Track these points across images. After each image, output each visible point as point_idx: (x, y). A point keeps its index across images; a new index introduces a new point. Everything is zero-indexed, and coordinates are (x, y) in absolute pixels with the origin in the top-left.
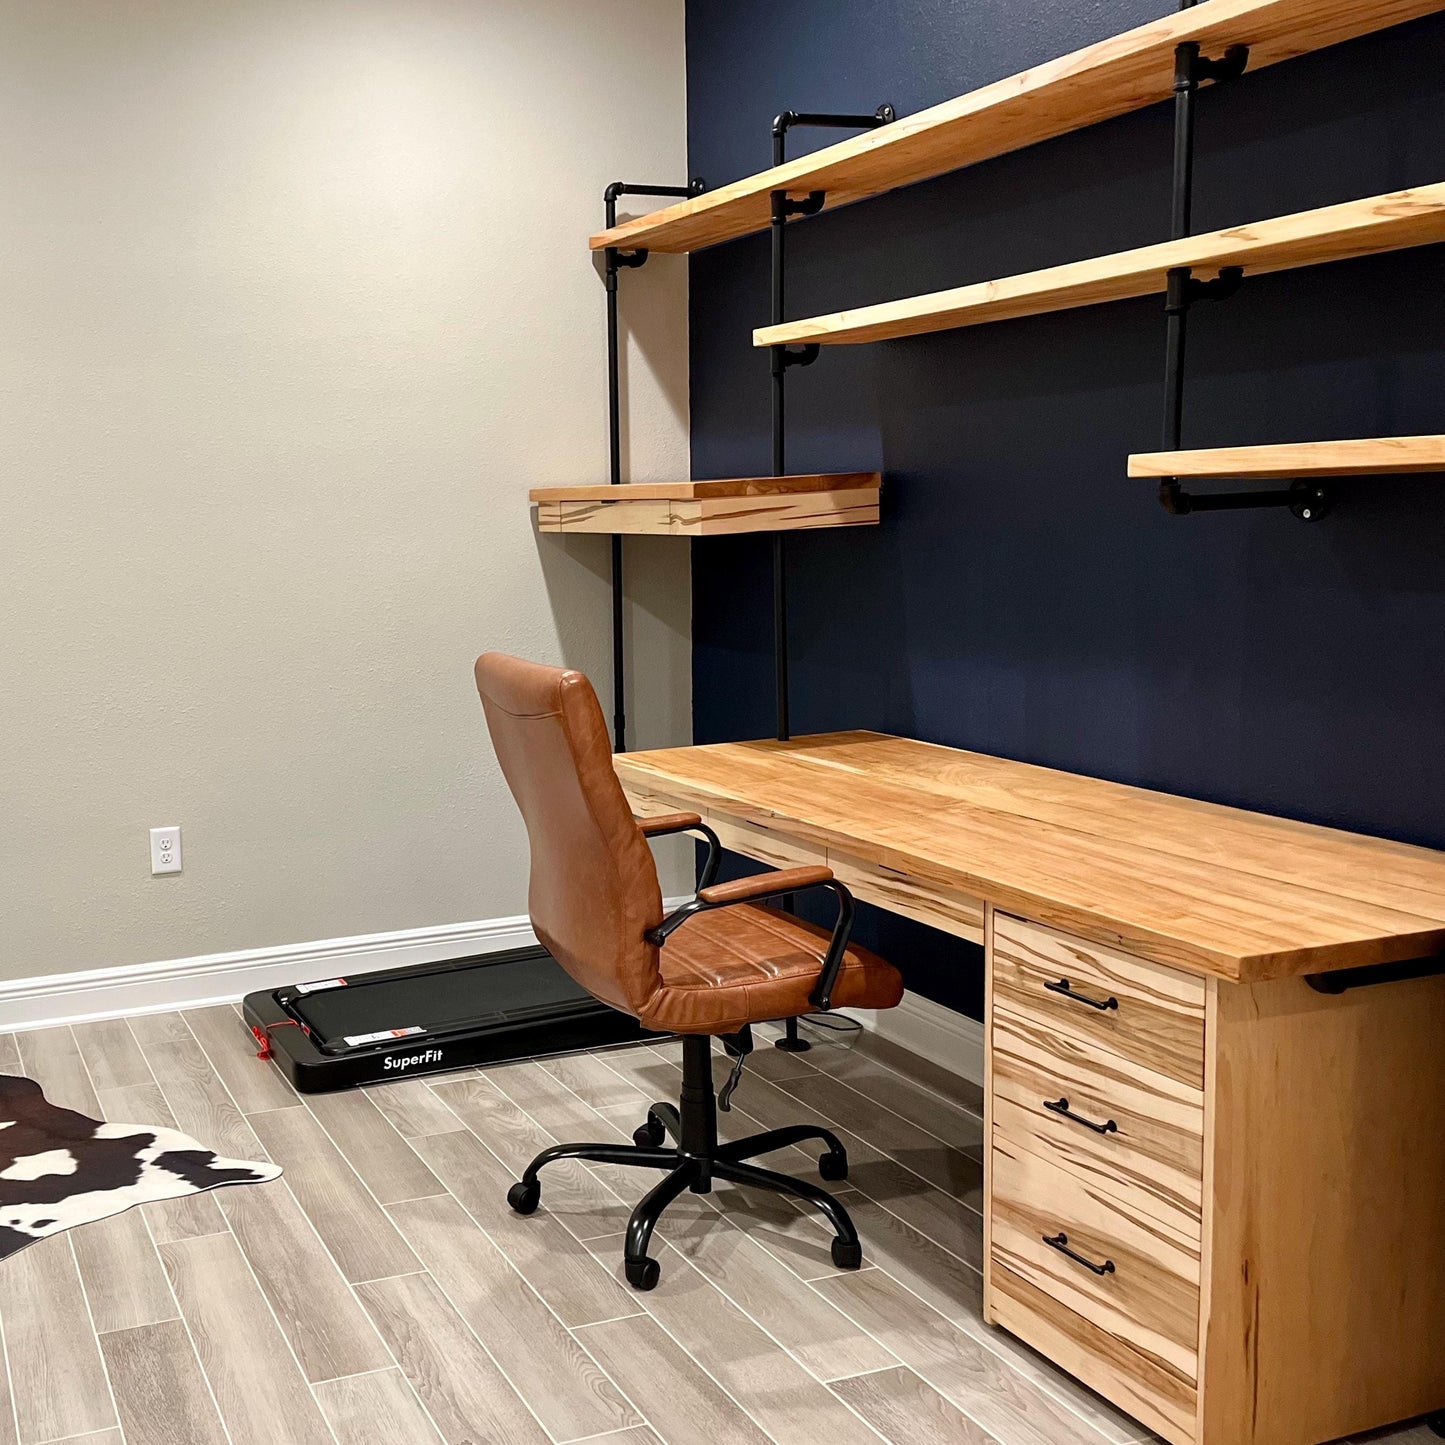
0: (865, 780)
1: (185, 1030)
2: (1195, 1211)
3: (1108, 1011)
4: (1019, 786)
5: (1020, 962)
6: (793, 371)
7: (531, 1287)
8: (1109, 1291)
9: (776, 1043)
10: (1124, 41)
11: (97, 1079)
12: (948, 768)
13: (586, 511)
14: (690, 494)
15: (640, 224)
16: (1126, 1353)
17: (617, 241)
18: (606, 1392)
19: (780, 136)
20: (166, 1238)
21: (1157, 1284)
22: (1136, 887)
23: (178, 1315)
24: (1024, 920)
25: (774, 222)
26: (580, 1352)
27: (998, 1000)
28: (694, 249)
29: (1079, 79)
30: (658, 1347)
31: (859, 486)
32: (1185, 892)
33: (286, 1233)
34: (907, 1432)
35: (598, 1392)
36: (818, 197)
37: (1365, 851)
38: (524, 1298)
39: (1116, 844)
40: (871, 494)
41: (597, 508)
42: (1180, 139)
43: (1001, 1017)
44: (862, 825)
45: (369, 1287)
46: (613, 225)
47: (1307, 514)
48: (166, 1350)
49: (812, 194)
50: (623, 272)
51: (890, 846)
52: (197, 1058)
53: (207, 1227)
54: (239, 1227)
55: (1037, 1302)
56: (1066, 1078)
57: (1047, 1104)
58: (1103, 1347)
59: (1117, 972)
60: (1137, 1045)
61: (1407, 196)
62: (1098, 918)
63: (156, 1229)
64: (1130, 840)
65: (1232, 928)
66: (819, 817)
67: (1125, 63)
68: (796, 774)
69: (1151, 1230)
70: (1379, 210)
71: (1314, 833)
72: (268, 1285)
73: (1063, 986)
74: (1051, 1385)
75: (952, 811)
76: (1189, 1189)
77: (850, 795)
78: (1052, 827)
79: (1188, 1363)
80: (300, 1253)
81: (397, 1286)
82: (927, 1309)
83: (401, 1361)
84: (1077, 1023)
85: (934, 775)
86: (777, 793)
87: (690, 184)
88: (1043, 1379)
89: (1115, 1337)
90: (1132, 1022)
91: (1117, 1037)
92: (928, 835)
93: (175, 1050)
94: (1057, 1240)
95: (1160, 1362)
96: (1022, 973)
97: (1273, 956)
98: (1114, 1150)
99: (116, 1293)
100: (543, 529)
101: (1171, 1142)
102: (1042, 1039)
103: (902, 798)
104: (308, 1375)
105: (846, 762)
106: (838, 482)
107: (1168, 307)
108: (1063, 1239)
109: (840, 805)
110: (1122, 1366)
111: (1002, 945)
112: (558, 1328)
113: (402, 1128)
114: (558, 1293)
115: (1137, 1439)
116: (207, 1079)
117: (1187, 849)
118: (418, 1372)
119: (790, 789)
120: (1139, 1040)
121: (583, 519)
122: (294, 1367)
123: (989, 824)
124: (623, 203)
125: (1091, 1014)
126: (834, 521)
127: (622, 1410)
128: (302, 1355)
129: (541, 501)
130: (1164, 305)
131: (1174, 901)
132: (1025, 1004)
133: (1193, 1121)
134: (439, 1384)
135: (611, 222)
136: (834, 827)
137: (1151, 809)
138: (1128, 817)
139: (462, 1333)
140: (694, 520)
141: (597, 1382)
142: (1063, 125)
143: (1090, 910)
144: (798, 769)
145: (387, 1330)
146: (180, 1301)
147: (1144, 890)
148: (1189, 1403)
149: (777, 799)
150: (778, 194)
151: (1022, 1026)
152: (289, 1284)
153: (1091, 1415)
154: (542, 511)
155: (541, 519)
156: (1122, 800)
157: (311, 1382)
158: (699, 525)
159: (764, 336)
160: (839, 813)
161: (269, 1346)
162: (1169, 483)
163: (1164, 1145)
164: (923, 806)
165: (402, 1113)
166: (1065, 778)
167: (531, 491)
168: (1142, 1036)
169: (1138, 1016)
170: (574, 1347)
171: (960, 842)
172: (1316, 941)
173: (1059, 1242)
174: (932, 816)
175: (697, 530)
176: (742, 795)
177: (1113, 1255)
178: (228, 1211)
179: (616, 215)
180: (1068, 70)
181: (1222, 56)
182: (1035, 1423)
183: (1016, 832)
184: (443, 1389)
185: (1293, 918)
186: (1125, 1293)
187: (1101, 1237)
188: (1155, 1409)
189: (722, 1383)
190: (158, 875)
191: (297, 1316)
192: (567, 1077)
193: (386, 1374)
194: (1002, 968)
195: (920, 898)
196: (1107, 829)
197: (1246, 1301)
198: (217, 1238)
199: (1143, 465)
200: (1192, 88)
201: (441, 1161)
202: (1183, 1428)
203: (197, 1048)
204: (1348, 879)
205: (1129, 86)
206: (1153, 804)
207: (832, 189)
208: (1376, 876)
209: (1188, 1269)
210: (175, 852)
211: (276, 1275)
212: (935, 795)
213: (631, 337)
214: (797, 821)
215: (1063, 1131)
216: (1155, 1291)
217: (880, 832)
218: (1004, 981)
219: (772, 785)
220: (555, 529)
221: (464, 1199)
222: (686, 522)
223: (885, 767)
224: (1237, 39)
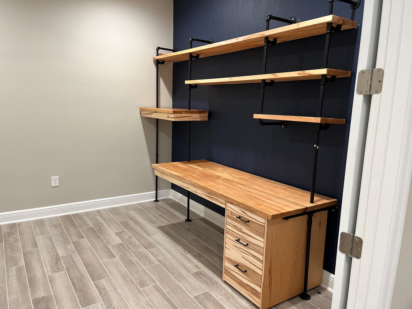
0: (204, 171)
1: (59, 221)
2: (261, 261)
3: (248, 223)
4: (232, 174)
5: (232, 212)
6: (192, 89)
7: (133, 279)
8: (246, 276)
9: (185, 220)
10: (256, 35)
11: (36, 234)
12: (219, 169)
13: (151, 113)
14: (172, 113)
15: (163, 56)
16: (248, 287)
17: (158, 59)
18: (148, 304)
19: (191, 42)
20: (50, 273)
21: (254, 274)
22: (253, 198)
23: (51, 293)
24: (233, 204)
25: (190, 60)
26: (143, 294)
27: (227, 219)
28: (174, 62)
29: (247, 41)
30: (159, 292)
31: (204, 113)
32: (262, 199)
33: (78, 270)
34: (208, 307)
35: (146, 303)
36: (198, 56)
37: (291, 190)
38: (131, 282)
39: (249, 187)
40: (206, 115)
41: (153, 113)
42: (265, 55)
43: (228, 222)
44: (203, 183)
45: (97, 283)
46: (158, 56)
47: (283, 127)
48: (48, 302)
49: (197, 55)
50: (160, 65)
51: (208, 188)
52: (61, 228)
53: (60, 270)
54: (67, 270)
55: (232, 277)
56: (239, 235)
57: (236, 240)
58: (244, 286)
59: (249, 216)
60: (252, 229)
61: (304, 72)
62: (246, 205)
63: (47, 271)
64: (251, 187)
65: (270, 208)
66: (195, 180)
67: (256, 39)
68: (191, 170)
69: (254, 265)
70: (299, 74)
71: (283, 186)
72: (73, 284)
73: (239, 217)
74: (234, 293)
75: (220, 179)
76: (261, 257)
77: (202, 175)
78: (237, 183)
79: (259, 290)
80: (82, 275)
81: (103, 282)
82: (212, 278)
83: (103, 301)
84: (242, 225)
85: (216, 170)
86: (187, 174)
87: (173, 49)
88: (233, 292)
89: (246, 284)
90: (252, 225)
91: (249, 228)
92: (215, 185)
93: (56, 226)
94: (236, 266)
95: (254, 289)
96: (232, 214)
97: (277, 214)
98: (248, 249)
99: (37, 288)
100: (142, 115)
101: (258, 248)
102: (235, 227)
103: (210, 176)
104: (81, 306)
105: (200, 167)
106: (200, 112)
107: (262, 87)
108: (238, 265)
109: (199, 177)
110: (247, 290)
111: (228, 208)
112: (138, 289)
113: (107, 243)
114: (139, 281)
115: (249, 303)
116: (63, 233)
117: (261, 188)
118: (107, 303)
119: (190, 173)
120: (253, 229)
121: (151, 115)
122: (78, 305)
123: (227, 183)
124: (160, 51)
125: (244, 223)
126: (199, 120)
127: (151, 308)
128: (80, 301)
129: (142, 110)
130: (261, 86)
131: (260, 201)
132: (232, 220)
133: (262, 245)
134: (111, 305)
135: (158, 55)
136: (198, 183)
137: (255, 179)
138: (251, 181)
139: (117, 292)
140: (172, 118)
141: (146, 302)
142: (243, 48)
143: (245, 204)
144: (191, 169)
145: (100, 293)
146: (52, 289)
147: (254, 199)
148: (259, 297)
149: (187, 176)
150: (191, 54)
151: (232, 224)
152: (78, 283)
153: (241, 299)
154: (142, 112)
155: (142, 114)
156: (250, 177)
157: (82, 308)
158: (174, 119)
159: (187, 82)
160: (199, 180)
161: (73, 299)
162: (260, 120)
163: (256, 249)
164: (214, 178)
165: (107, 239)
166: (240, 172)
167: (140, 108)
168: (253, 228)
169: (253, 224)
170: (142, 293)
171: (221, 187)
172: (284, 211)
173: (237, 266)
174: (216, 180)
175: (173, 120)
176: (181, 175)
177: (247, 269)
178: (65, 266)
179: (159, 53)
180: (245, 39)
181: (273, 40)
182: (232, 302)
183: (231, 184)
184: (112, 307)
185: (280, 205)
186: (248, 276)
187: (245, 265)
188: (253, 298)
189: (172, 299)
190: (53, 187)
191: (80, 291)
192: (143, 229)
193: (99, 304)
194: (228, 213)
195: (213, 198)
196: (247, 184)
197: (270, 278)
198: (62, 273)
199: (256, 116)
200: (267, 46)
201: (116, 250)
202: (258, 302)
203: (61, 225)
204: (289, 196)
205: (256, 43)
206: (255, 178)
207: (201, 54)
208: (293, 195)
209: (260, 272)
210: (57, 182)
211: (75, 281)
212: (217, 175)
213: (161, 78)
214: (191, 181)
215: (238, 245)
216: (253, 276)
217: (206, 184)
218: (229, 215)
219: (186, 172)
220: (145, 116)
221: (120, 259)
222: (171, 118)
223: (207, 169)
224: (276, 37)
